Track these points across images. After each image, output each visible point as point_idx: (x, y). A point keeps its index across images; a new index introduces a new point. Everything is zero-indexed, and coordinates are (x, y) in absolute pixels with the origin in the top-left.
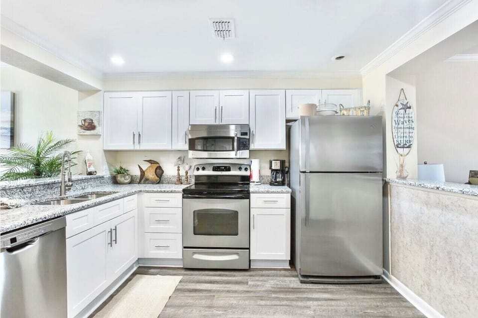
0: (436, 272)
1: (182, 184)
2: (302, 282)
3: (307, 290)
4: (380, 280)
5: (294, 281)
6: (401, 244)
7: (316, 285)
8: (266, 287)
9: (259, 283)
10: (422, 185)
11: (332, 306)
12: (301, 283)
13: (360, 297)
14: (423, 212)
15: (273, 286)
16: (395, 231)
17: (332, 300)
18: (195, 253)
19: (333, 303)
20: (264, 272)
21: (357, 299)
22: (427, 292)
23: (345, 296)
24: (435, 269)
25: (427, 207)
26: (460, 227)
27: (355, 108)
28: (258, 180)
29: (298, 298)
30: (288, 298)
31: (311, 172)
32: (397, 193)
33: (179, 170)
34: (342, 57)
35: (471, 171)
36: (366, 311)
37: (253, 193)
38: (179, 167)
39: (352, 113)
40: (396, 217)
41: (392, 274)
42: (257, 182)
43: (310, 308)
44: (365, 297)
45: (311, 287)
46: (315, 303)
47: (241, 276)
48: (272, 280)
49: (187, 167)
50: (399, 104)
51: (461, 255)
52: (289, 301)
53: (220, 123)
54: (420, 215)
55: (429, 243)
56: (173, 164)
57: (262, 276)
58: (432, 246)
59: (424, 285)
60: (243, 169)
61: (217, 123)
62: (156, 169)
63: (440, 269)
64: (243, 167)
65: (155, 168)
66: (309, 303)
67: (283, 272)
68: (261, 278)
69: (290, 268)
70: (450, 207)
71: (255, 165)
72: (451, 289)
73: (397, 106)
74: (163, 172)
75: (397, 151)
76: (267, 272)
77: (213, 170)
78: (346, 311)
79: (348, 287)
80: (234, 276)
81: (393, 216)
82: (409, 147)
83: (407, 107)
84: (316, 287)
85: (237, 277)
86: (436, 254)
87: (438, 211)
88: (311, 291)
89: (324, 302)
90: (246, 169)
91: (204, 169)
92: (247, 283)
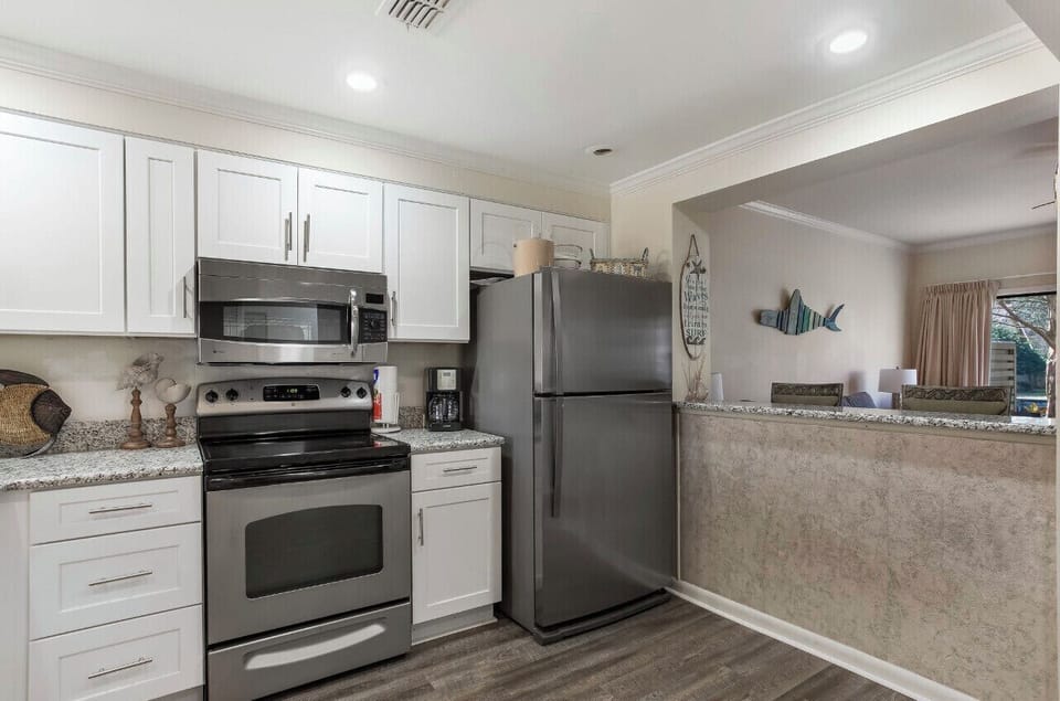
0: (777, 555)
1: (150, 446)
2: (546, 643)
3: (566, 656)
4: (665, 596)
5: (526, 645)
6: (705, 521)
7: (573, 640)
8: (480, 680)
9: (458, 677)
10: (759, 411)
11: (631, 670)
12: (544, 645)
13: (659, 636)
14: (753, 456)
15: (494, 672)
16: (691, 499)
17: (623, 658)
18: (249, 655)
19: (630, 663)
20: (449, 647)
21: (657, 642)
22: (759, 590)
23: (635, 645)
24: (775, 550)
25: (762, 449)
26: (823, 473)
27: (625, 262)
28: (395, 421)
29: (563, 678)
30: (544, 687)
31: (566, 395)
32: (697, 427)
33: (137, 402)
34: (609, 150)
35: (773, 384)
36: (688, 657)
37: (419, 452)
38: (137, 393)
39: (619, 270)
40: (694, 472)
41: (683, 579)
42: (391, 426)
43: (600, 689)
44: (667, 632)
45: (569, 647)
46: (601, 676)
47: (399, 676)
48: (479, 659)
49: (174, 393)
50: (690, 261)
51: (823, 518)
52: (553, 694)
53: (302, 263)
54: (746, 462)
55: (764, 509)
56: (113, 384)
57: (450, 657)
58: (771, 513)
59: (753, 581)
60: (354, 391)
61: (292, 261)
62: (34, 403)
63: (783, 548)
64: (354, 389)
65: (29, 398)
66: (593, 680)
67: (488, 634)
68: (454, 664)
69: (495, 620)
70: (807, 443)
71: (387, 380)
72: (803, 575)
73: (688, 265)
74: (67, 411)
75: (687, 349)
76: (455, 645)
77: (266, 399)
78: (660, 670)
79: (627, 624)
80: (382, 682)
81: (686, 470)
82: (701, 343)
83: (700, 270)
84: (577, 644)
85: (392, 680)
86: (778, 524)
87: (783, 453)
88: (576, 655)
89: (613, 668)
90: (361, 393)
91: (232, 395)
92: (428, 688)
